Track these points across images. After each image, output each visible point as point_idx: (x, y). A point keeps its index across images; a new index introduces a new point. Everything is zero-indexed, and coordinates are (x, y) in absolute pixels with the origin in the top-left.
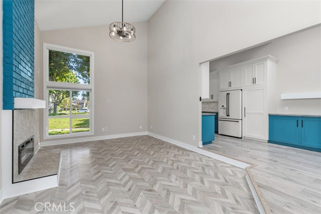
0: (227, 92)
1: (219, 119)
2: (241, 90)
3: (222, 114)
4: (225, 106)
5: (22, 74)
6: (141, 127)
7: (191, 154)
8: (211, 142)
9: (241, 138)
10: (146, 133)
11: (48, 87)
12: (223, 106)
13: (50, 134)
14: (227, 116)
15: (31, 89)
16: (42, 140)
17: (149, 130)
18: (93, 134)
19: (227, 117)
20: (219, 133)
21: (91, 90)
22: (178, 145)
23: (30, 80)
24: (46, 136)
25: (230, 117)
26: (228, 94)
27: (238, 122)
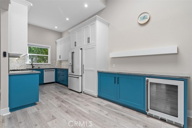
1: (69, 75)
2: (81, 49)
3: (70, 71)
4: (71, 64)
14: (72, 72)
19: (72, 74)
20: (69, 88)
25: (74, 74)
26: (73, 53)
27: (78, 78)
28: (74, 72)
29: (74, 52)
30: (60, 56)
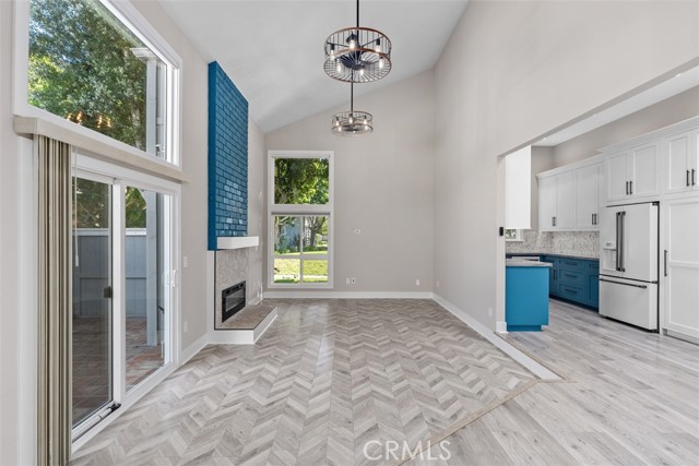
0: (620, 209)
1: (600, 277)
2: (657, 203)
3: (607, 266)
4: (614, 247)
5: (228, 208)
6: (418, 283)
7: (475, 343)
8: (538, 328)
9: (657, 331)
10: (430, 296)
11: (273, 213)
12: (608, 244)
13: (276, 282)
14: (619, 270)
15: (241, 222)
16: (265, 289)
17: (435, 291)
18: (331, 287)
19: (619, 274)
20: (601, 312)
21: (329, 214)
22: (470, 325)
23: (241, 211)
24: (271, 284)
25: (625, 275)
26: (621, 215)
27: (645, 287)
28: (624, 270)
29: (624, 213)
30: (554, 218)
